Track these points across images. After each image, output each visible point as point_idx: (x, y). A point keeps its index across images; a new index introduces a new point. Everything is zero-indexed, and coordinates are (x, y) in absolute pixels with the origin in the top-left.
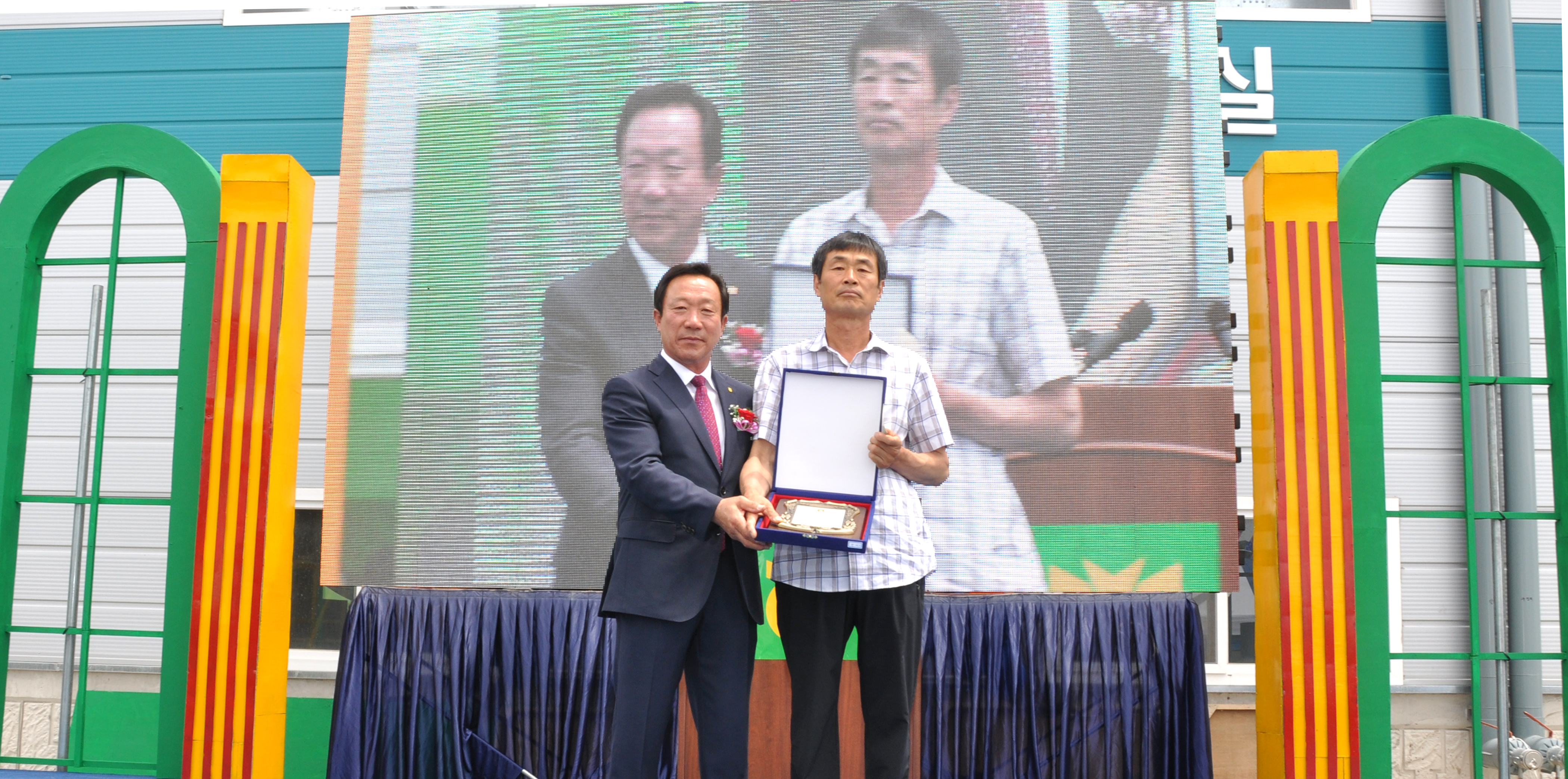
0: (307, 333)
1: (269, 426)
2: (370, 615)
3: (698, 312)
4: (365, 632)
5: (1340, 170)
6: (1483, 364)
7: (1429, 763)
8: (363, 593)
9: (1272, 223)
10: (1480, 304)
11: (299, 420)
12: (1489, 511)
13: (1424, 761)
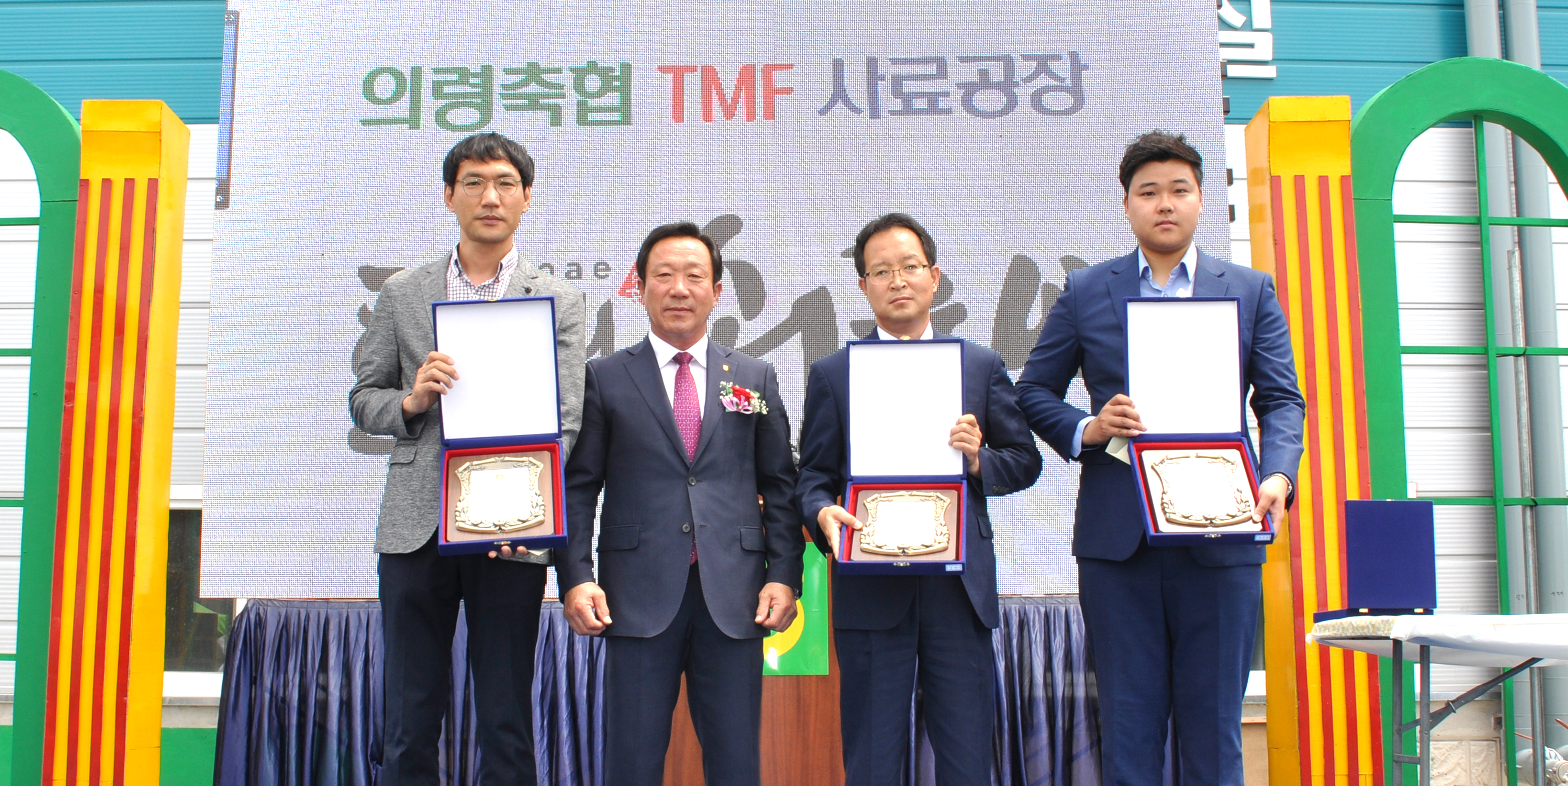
0: (182, 305)
1: (140, 414)
2: (258, 630)
3: (684, 280)
4: (253, 651)
5: (1352, 117)
6: (1510, 331)
7: (1453, 778)
8: (250, 606)
9: (1279, 177)
10: (1507, 266)
11: (174, 406)
12: (1520, 496)
13: (1448, 777)
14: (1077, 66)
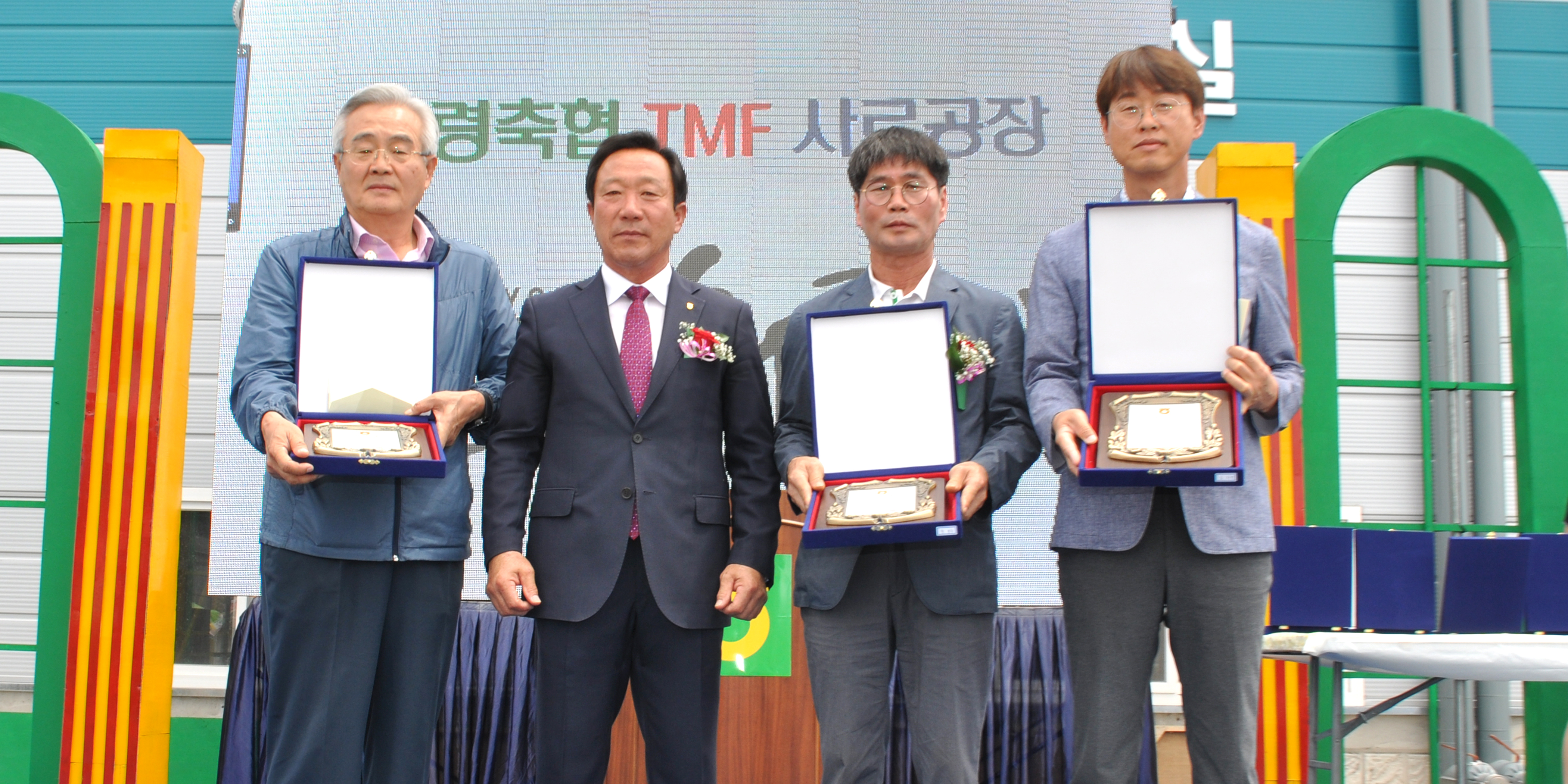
0: (195, 317)
1: (156, 423)
5: (1296, 165)
11: (187, 413)
14: (1039, 110)
